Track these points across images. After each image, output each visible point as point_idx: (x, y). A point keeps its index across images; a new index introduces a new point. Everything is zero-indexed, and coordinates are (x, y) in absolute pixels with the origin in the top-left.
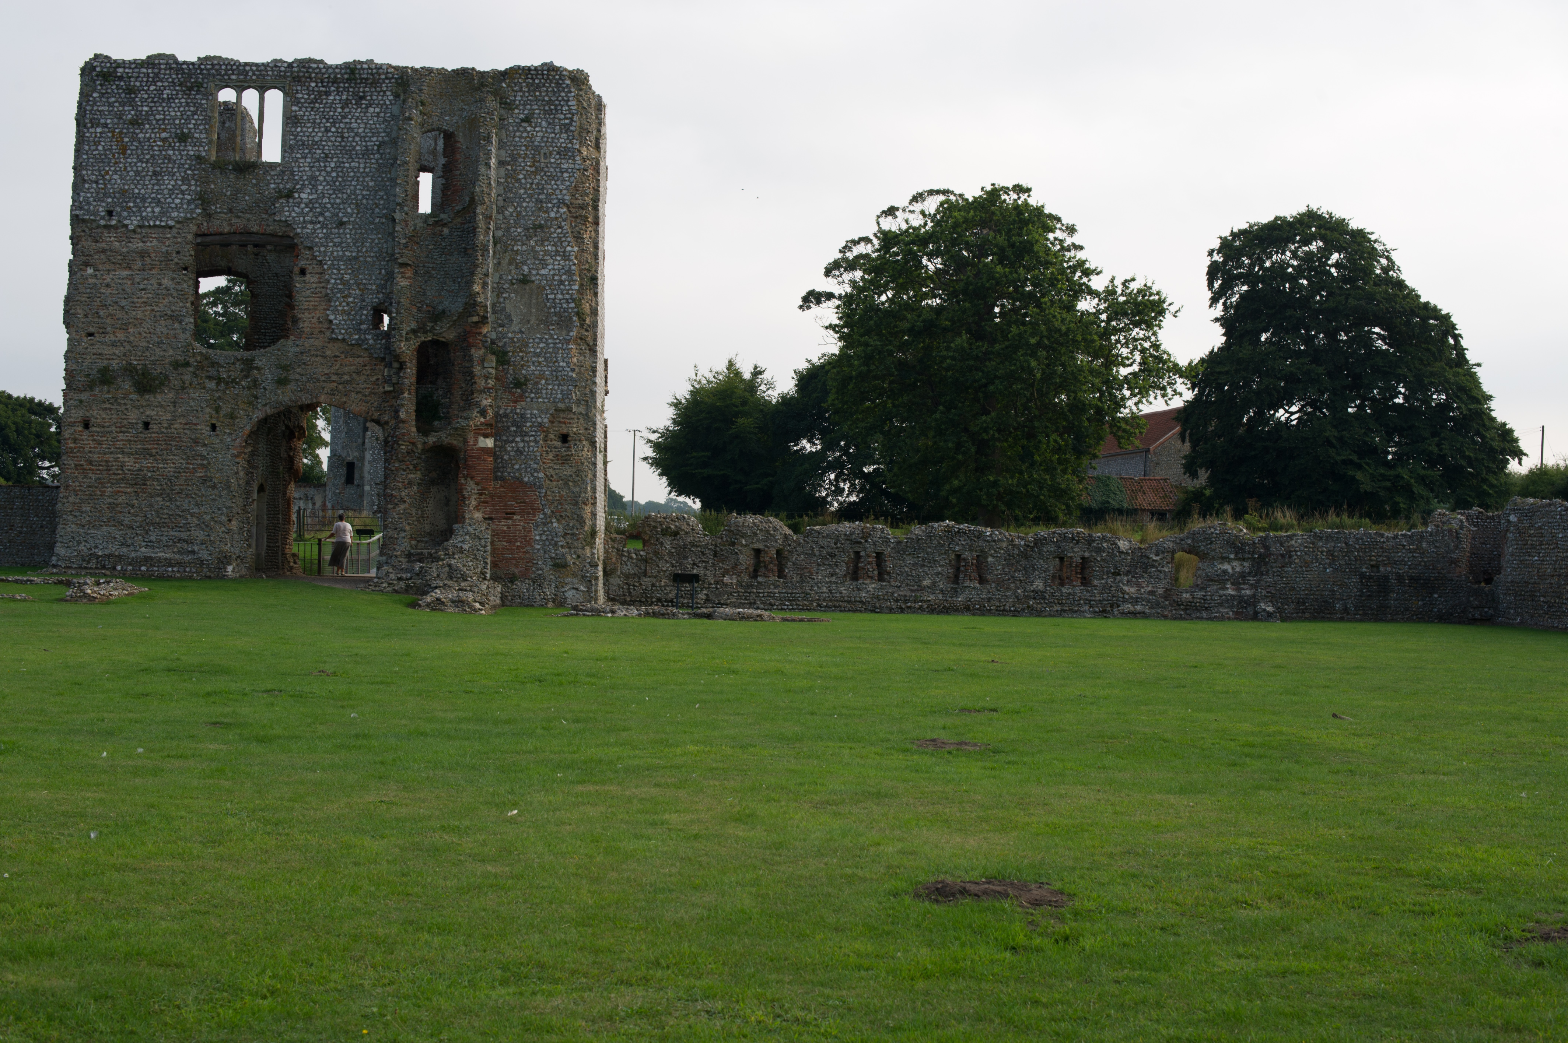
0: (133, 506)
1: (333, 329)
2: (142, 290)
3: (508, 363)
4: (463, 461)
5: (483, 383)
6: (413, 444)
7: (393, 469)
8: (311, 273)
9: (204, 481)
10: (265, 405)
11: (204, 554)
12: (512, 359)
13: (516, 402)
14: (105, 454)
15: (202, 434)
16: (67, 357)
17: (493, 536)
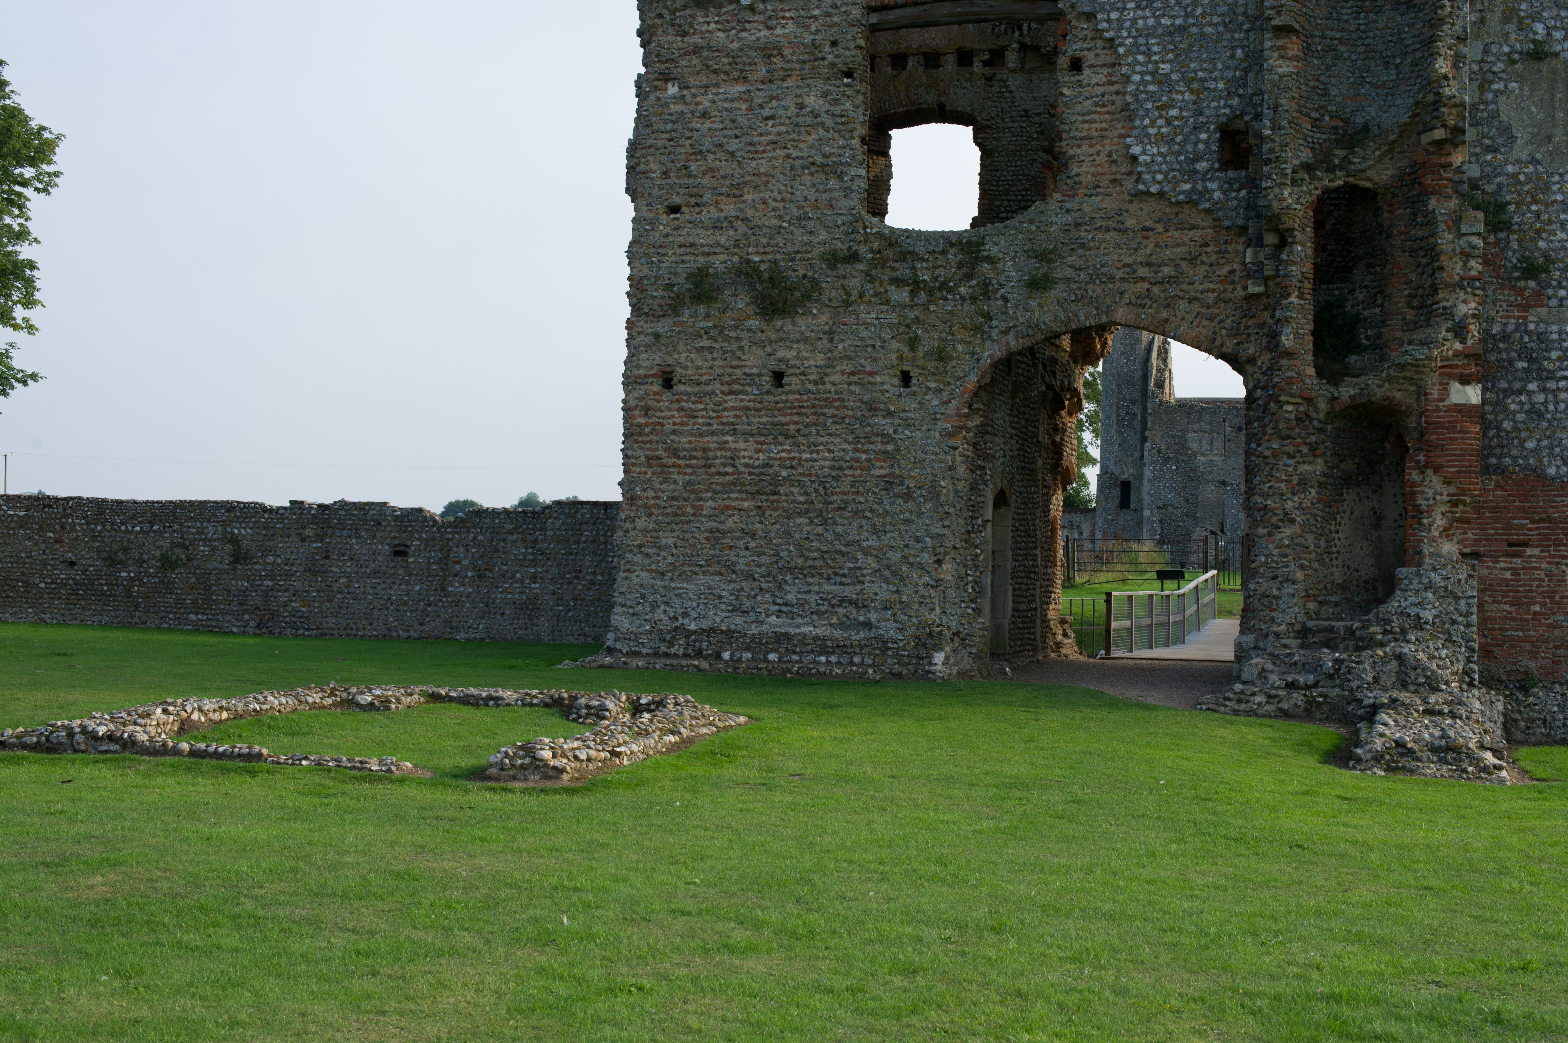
0: (753, 536)
1: (1140, 174)
2: (767, 118)
3: (1507, 226)
4: (1415, 435)
5: (1458, 269)
6: (1309, 400)
7: (1268, 453)
8: (1092, 66)
9: (888, 483)
10: (1006, 332)
11: (889, 629)
12: (1516, 219)
13: (1525, 307)
14: (701, 435)
15: (884, 392)
16: (632, 254)
17: (1482, 591)
